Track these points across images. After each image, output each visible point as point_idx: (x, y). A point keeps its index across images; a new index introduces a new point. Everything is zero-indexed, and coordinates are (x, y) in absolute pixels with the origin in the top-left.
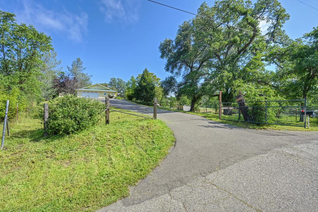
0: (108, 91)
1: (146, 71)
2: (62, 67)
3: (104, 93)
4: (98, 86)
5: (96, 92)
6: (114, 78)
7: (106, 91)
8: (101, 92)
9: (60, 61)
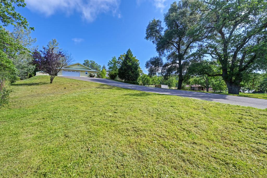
0: (89, 70)
1: (129, 51)
2: (38, 46)
3: (85, 72)
4: (78, 65)
5: (77, 71)
6: (87, 60)
7: (87, 70)
8: (82, 71)
9: (35, 39)
